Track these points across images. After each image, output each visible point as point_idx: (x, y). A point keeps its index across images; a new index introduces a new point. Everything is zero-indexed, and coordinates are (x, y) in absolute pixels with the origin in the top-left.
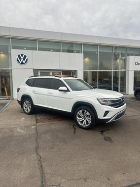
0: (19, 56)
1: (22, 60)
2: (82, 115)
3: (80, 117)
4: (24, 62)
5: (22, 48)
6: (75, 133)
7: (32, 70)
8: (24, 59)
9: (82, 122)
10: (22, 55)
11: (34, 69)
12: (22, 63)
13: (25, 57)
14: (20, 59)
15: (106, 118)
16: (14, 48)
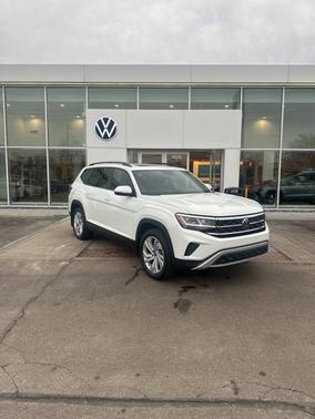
0: (100, 122)
1: (106, 130)
2: (151, 249)
3: (149, 252)
4: (109, 135)
5: (110, 106)
6: (126, 284)
7: (126, 151)
8: (109, 129)
9: (151, 262)
10: (106, 120)
11: (128, 150)
12: (106, 137)
13: (112, 123)
14: (102, 129)
15: (191, 257)
16: (92, 106)
